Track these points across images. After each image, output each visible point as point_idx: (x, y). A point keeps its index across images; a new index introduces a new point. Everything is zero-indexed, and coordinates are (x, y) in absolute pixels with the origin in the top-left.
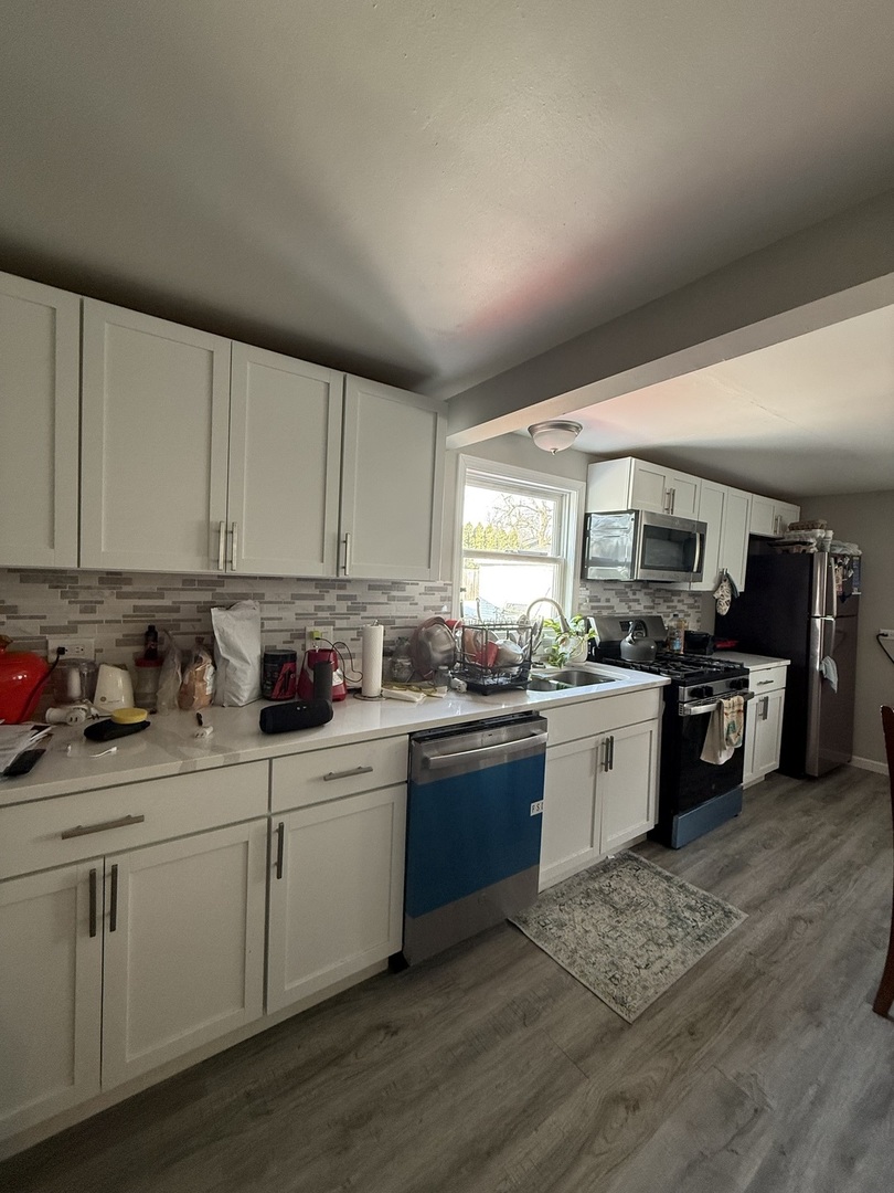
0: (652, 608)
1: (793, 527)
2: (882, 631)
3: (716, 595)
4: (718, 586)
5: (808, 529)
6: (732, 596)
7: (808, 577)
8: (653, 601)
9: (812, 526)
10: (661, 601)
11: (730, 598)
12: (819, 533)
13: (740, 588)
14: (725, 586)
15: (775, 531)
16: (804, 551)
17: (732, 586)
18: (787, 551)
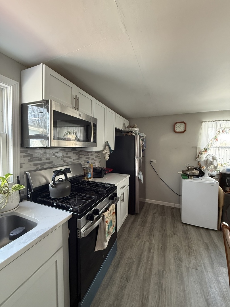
0: (78, 159)
1: (128, 127)
2: (151, 160)
3: (104, 152)
4: (105, 148)
5: (132, 128)
6: (110, 152)
7: (133, 144)
8: (78, 156)
9: (133, 127)
10: (83, 156)
11: (109, 153)
12: (135, 129)
13: (113, 148)
14: (107, 148)
15: (123, 128)
16: (132, 135)
17: (110, 148)
18: (127, 135)
